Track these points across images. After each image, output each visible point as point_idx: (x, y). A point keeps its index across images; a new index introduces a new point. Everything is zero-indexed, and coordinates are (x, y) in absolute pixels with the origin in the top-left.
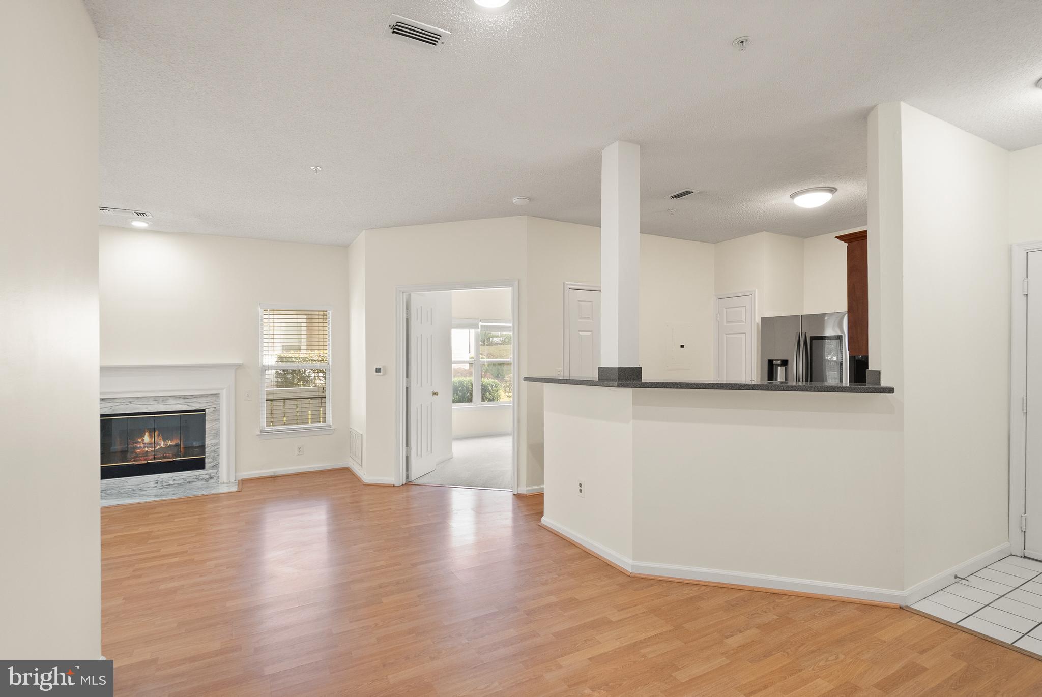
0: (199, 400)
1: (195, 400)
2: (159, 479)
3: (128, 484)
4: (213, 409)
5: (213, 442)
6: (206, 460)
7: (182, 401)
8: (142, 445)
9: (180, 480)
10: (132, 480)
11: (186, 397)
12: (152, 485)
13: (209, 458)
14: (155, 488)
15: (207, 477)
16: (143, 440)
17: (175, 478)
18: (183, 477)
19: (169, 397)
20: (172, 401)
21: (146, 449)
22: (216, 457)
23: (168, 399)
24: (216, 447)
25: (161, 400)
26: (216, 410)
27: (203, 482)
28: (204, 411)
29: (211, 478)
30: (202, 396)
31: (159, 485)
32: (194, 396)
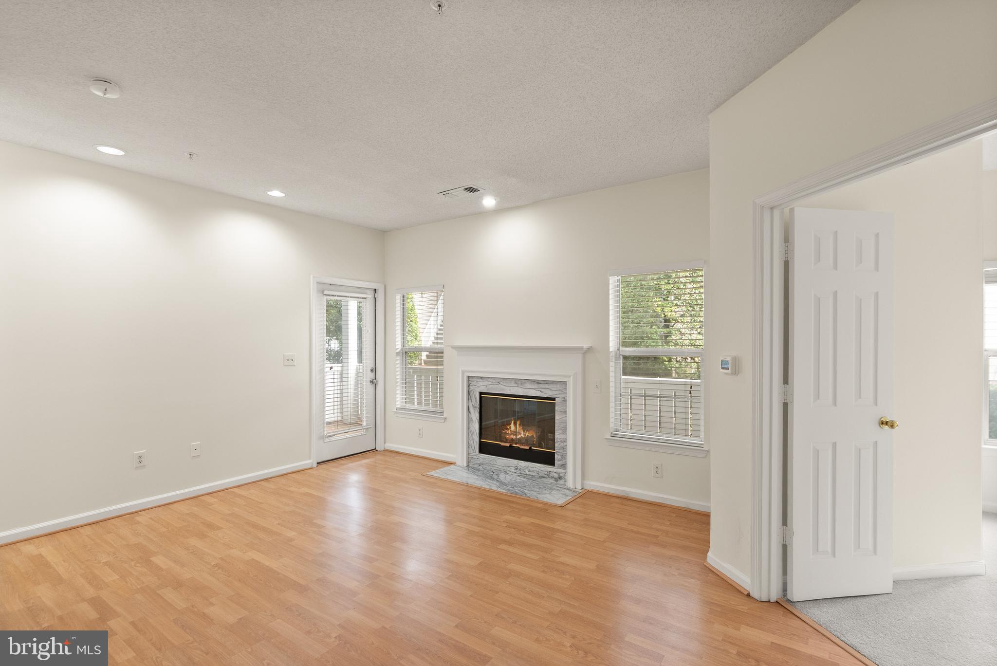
0: (550, 386)
1: (547, 386)
2: (518, 466)
3: (496, 464)
4: (562, 399)
5: (562, 436)
6: (556, 456)
7: (536, 386)
8: (509, 432)
9: (533, 471)
10: (499, 460)
11: (539, 382)
12: (513, 469)
13: (558, 455)
14: (515, 474)
15: (556, 476)
16: (510, 427)
17: (530, 468)
18: (536, 469)
19: (526, 381)
20: (528, 385)
21: (512, 436)
22: (564, 456)
23: (525, 383)
24: (565, 444)
25: (520, 383)
26: (565, 400)
27: (552, 481)
28: (554, 399)
29: (560, 478)
30: (553, 382)
31: (518, 471)
32: (545, 382)
